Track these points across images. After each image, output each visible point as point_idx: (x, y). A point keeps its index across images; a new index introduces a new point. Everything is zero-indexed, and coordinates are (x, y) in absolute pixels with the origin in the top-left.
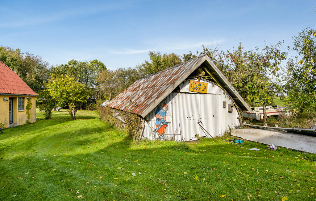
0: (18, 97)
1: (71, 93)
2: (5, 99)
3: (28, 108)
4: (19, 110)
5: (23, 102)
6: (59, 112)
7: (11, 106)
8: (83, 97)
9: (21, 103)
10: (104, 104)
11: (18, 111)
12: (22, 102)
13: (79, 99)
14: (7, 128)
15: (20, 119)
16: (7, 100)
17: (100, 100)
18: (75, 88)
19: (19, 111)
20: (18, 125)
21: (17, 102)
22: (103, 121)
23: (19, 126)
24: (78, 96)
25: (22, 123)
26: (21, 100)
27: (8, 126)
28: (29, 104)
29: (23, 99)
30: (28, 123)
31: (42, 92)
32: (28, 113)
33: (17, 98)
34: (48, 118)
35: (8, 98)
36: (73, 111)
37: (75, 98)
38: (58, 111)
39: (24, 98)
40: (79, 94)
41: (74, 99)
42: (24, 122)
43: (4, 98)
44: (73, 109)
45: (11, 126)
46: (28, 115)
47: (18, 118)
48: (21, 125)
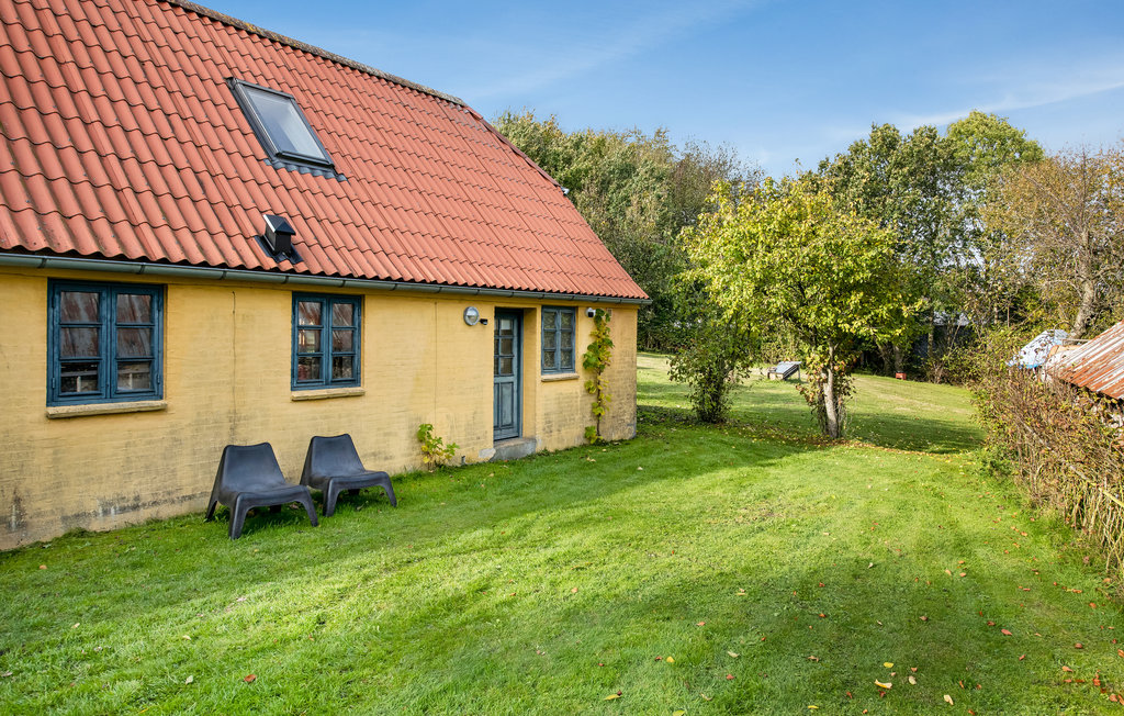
0: (543, 307)
1: (811, 284)
2: (469, 313)
3: (595, 366)
4: (544, 371)
5: (570, 333)
6: (789, 385)
7: (515, 353)
8: (883, 311)
9: (559, 339)
10: (1029, 356)
11: (540, 377)
12: (563, 332)
13: (856, 324)
14: (478, 465)
15: (553, 417)
16: (483, 321)
17: (1008, 329)
18: (836, 250)
19: (548, 376)
20: (539, 448)
21: (535, 333)
22: (1027, 499)
23: (546, 453)
24: (855, 299)
25: (560, 440)
26: (560, 320)
27: (487, 451)
28: (601, 345)
29: (571, 315)
30: (594, 442)
31: (677, 281)
32: (594, 390)
33: (534, 309)
34: (711, 416)
35: (488, 312)
36: (828, 389)
37: (837, 316)
38: (785, 379)
39: (571, 312)
40: (857, 286)
41: (829, 320)
42: (572, 436)
43: (466, 311)
44: (826, 381)
45: (504, 454)
46: (593, 400)
47: (540, 412)
48: (557, 452)
